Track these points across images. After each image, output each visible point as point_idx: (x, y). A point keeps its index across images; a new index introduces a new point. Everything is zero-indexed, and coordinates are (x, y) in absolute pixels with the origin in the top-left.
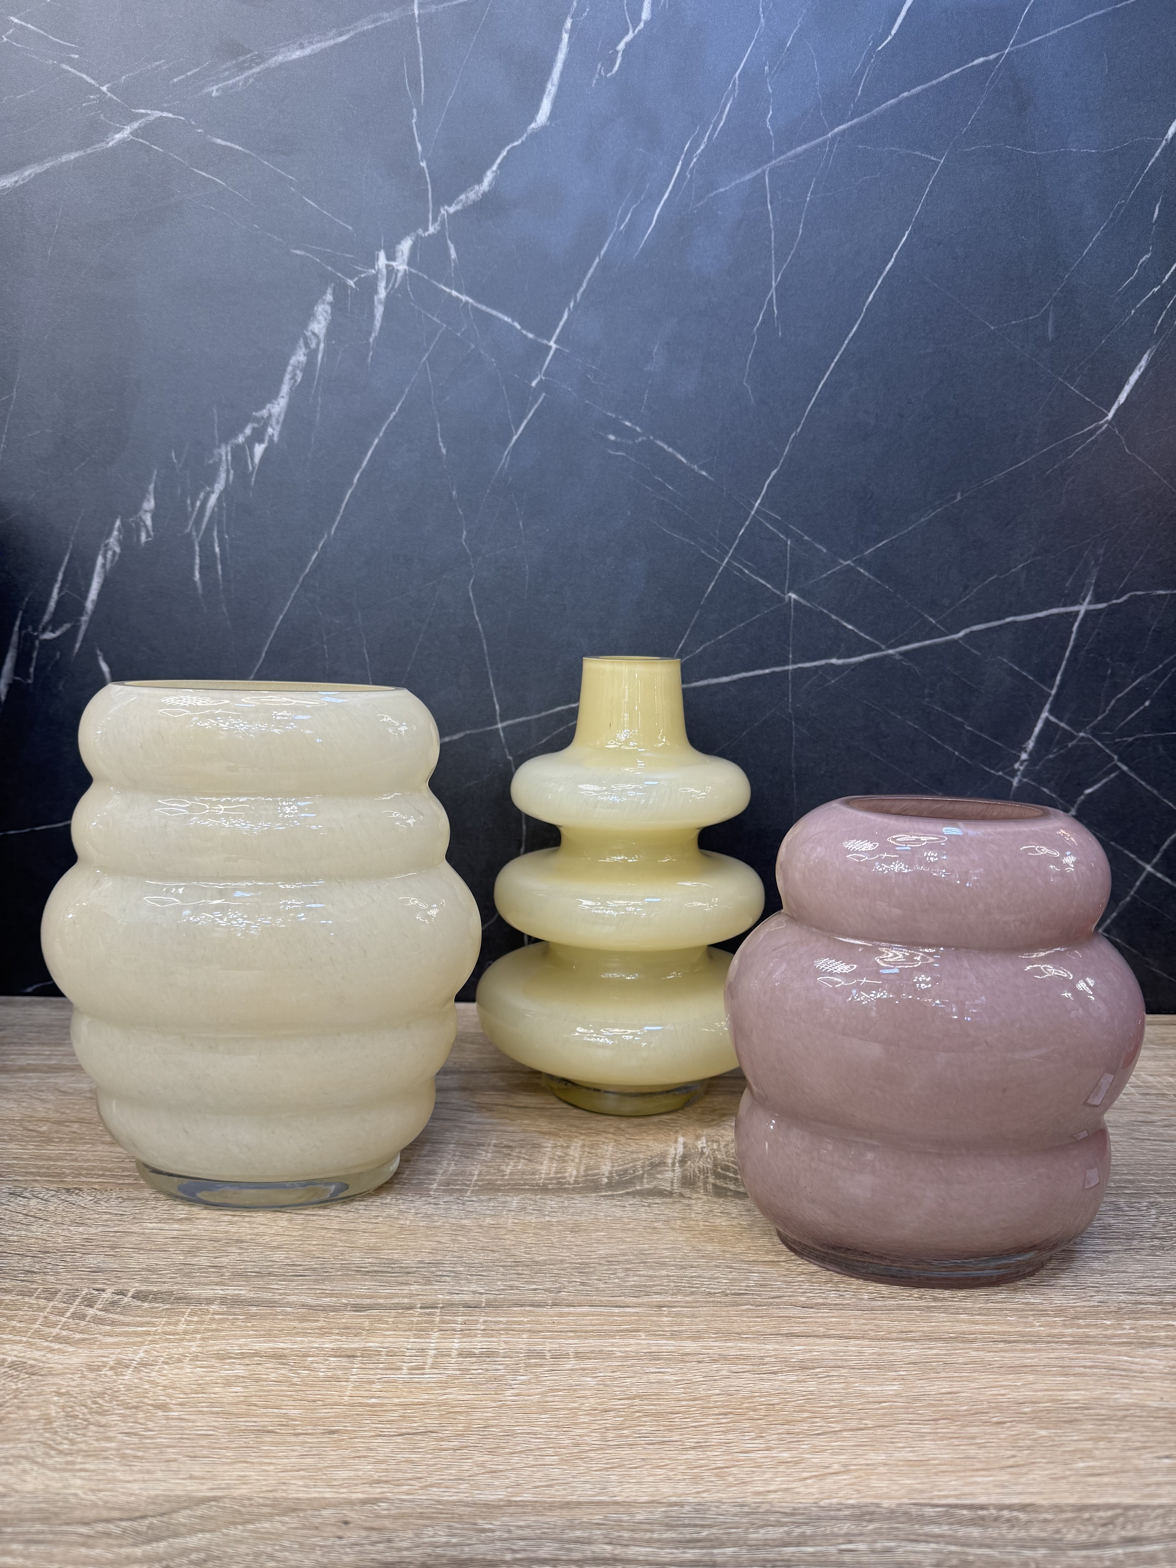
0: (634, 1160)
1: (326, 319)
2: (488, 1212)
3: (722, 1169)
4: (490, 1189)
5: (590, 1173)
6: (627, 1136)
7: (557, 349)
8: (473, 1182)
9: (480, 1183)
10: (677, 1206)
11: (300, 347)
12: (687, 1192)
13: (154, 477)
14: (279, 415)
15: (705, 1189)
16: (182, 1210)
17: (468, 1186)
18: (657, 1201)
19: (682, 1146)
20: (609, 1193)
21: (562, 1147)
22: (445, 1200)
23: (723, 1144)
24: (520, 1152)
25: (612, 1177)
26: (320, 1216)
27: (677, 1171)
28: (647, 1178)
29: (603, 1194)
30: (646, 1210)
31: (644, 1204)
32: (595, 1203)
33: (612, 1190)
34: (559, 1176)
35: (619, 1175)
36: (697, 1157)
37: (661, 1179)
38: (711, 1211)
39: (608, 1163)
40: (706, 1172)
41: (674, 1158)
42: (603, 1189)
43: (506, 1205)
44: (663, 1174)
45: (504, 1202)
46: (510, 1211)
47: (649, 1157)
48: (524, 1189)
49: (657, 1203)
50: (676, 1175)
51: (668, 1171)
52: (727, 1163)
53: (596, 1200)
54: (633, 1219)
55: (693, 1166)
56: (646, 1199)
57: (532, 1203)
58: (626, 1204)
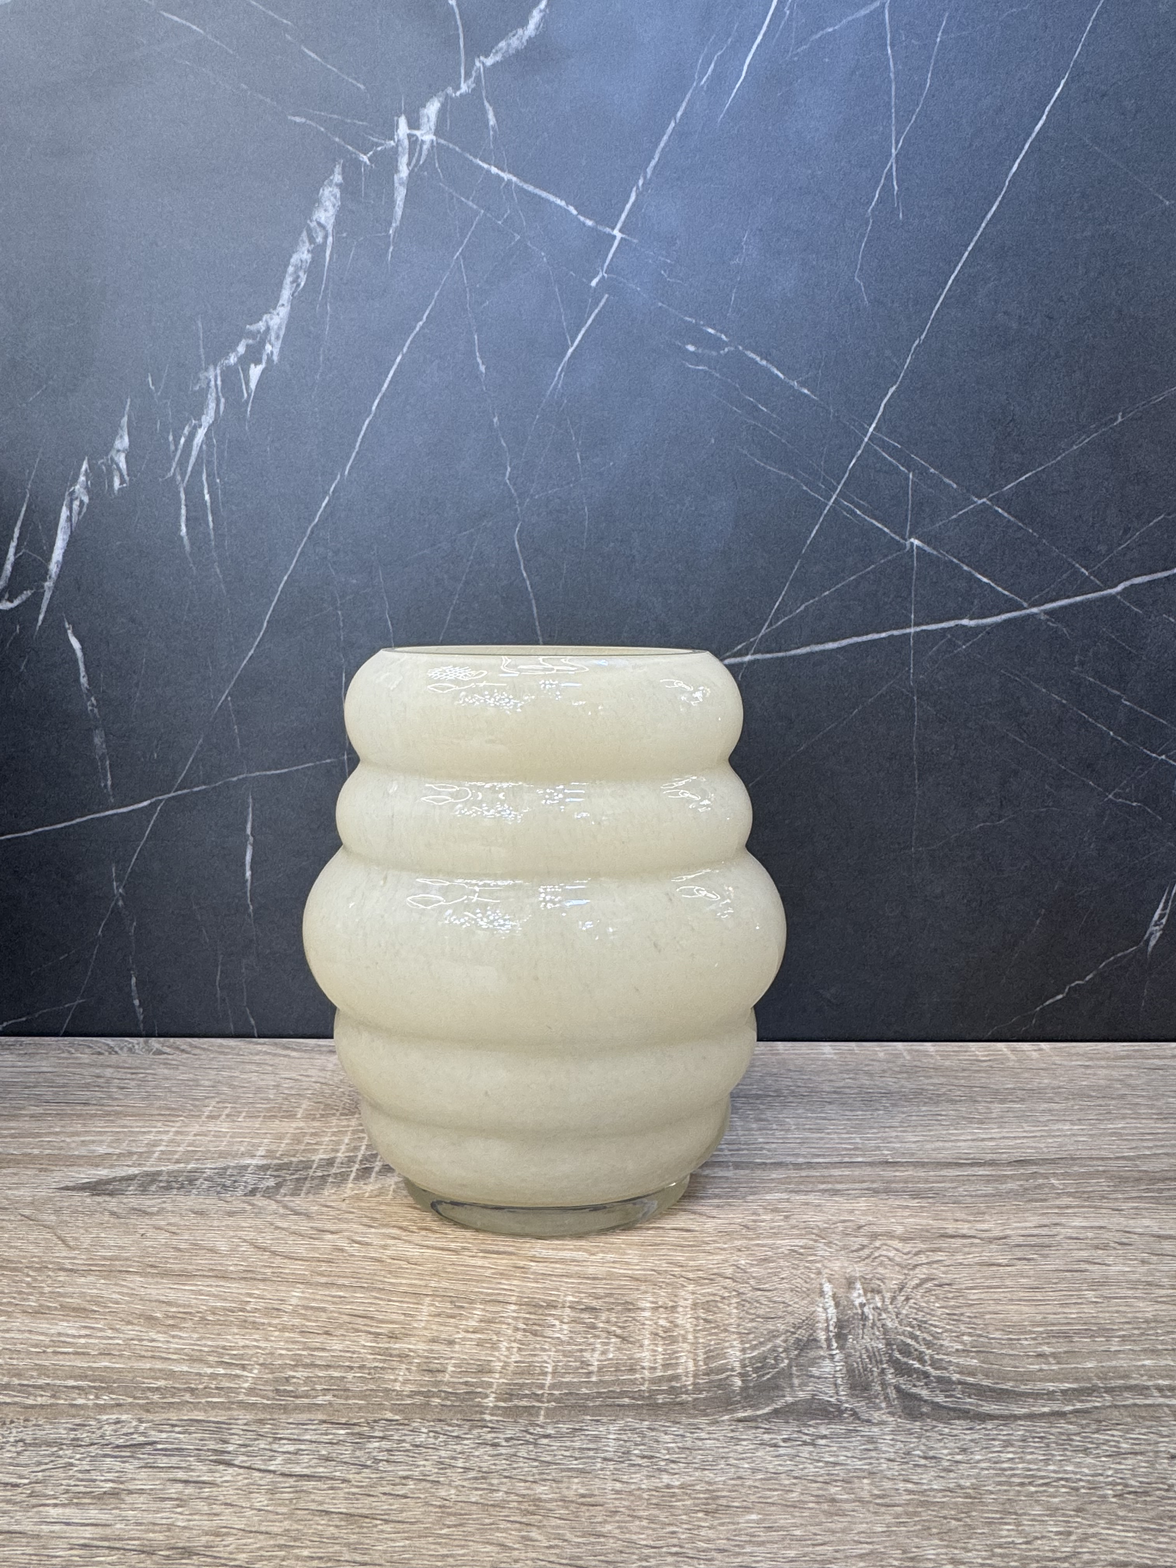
0: (773, 1335)
1: (334, 207)
2: (574, 1464)
3: (901, 1352)
4: (573, 1407)
5: (714, 1365)
6: (752, 1282)
7: (623, 240)
8: (546, 1392)
9: (557, 1393)
10: (856, 1441)
11: (303, 241)
12: (861, 1407)
13: (127, 408)
14: (279, 329)
15: (887, 1398)
16: (109, 1471)
17: (540, 1398)
18: (824, 1431)
19: (832, 1303)
20: (749, 1413)
21: (666, 1308)
22: (509, 1433)
24: (608, 1322)
25: (746, 1374)
26: (320, 1478)
27: (837, 1358)
28: (798, 1376)
29: (741, 1415)
30: (810, 1453)
31: (805, 1438)
32: (732, 1438)
33: (751, 1406)
34: (670, 1372)
35: (756, 1370)
36: (858, 1327)
37: (819, 1378)
38: (908, 1453)
39: (735, 1343)
40: (878, 1358)
41: (827, 1330)
42: (739, 1402)
43: (600, 1445)
44: (820, 1367)
45: (596, 1438)
46: (605, 1459)
47: (792, 1330)
48: (623, 1406)
49: (824, 1437)
50: (838, 1368)
51: (823, 1358)
52: (902, 1338)
53: (732, 1431)
54: (796, 1478)
55: (857, 1346)
56: (805, 1425)
57: (638, 1440)
58: (779, 1439)
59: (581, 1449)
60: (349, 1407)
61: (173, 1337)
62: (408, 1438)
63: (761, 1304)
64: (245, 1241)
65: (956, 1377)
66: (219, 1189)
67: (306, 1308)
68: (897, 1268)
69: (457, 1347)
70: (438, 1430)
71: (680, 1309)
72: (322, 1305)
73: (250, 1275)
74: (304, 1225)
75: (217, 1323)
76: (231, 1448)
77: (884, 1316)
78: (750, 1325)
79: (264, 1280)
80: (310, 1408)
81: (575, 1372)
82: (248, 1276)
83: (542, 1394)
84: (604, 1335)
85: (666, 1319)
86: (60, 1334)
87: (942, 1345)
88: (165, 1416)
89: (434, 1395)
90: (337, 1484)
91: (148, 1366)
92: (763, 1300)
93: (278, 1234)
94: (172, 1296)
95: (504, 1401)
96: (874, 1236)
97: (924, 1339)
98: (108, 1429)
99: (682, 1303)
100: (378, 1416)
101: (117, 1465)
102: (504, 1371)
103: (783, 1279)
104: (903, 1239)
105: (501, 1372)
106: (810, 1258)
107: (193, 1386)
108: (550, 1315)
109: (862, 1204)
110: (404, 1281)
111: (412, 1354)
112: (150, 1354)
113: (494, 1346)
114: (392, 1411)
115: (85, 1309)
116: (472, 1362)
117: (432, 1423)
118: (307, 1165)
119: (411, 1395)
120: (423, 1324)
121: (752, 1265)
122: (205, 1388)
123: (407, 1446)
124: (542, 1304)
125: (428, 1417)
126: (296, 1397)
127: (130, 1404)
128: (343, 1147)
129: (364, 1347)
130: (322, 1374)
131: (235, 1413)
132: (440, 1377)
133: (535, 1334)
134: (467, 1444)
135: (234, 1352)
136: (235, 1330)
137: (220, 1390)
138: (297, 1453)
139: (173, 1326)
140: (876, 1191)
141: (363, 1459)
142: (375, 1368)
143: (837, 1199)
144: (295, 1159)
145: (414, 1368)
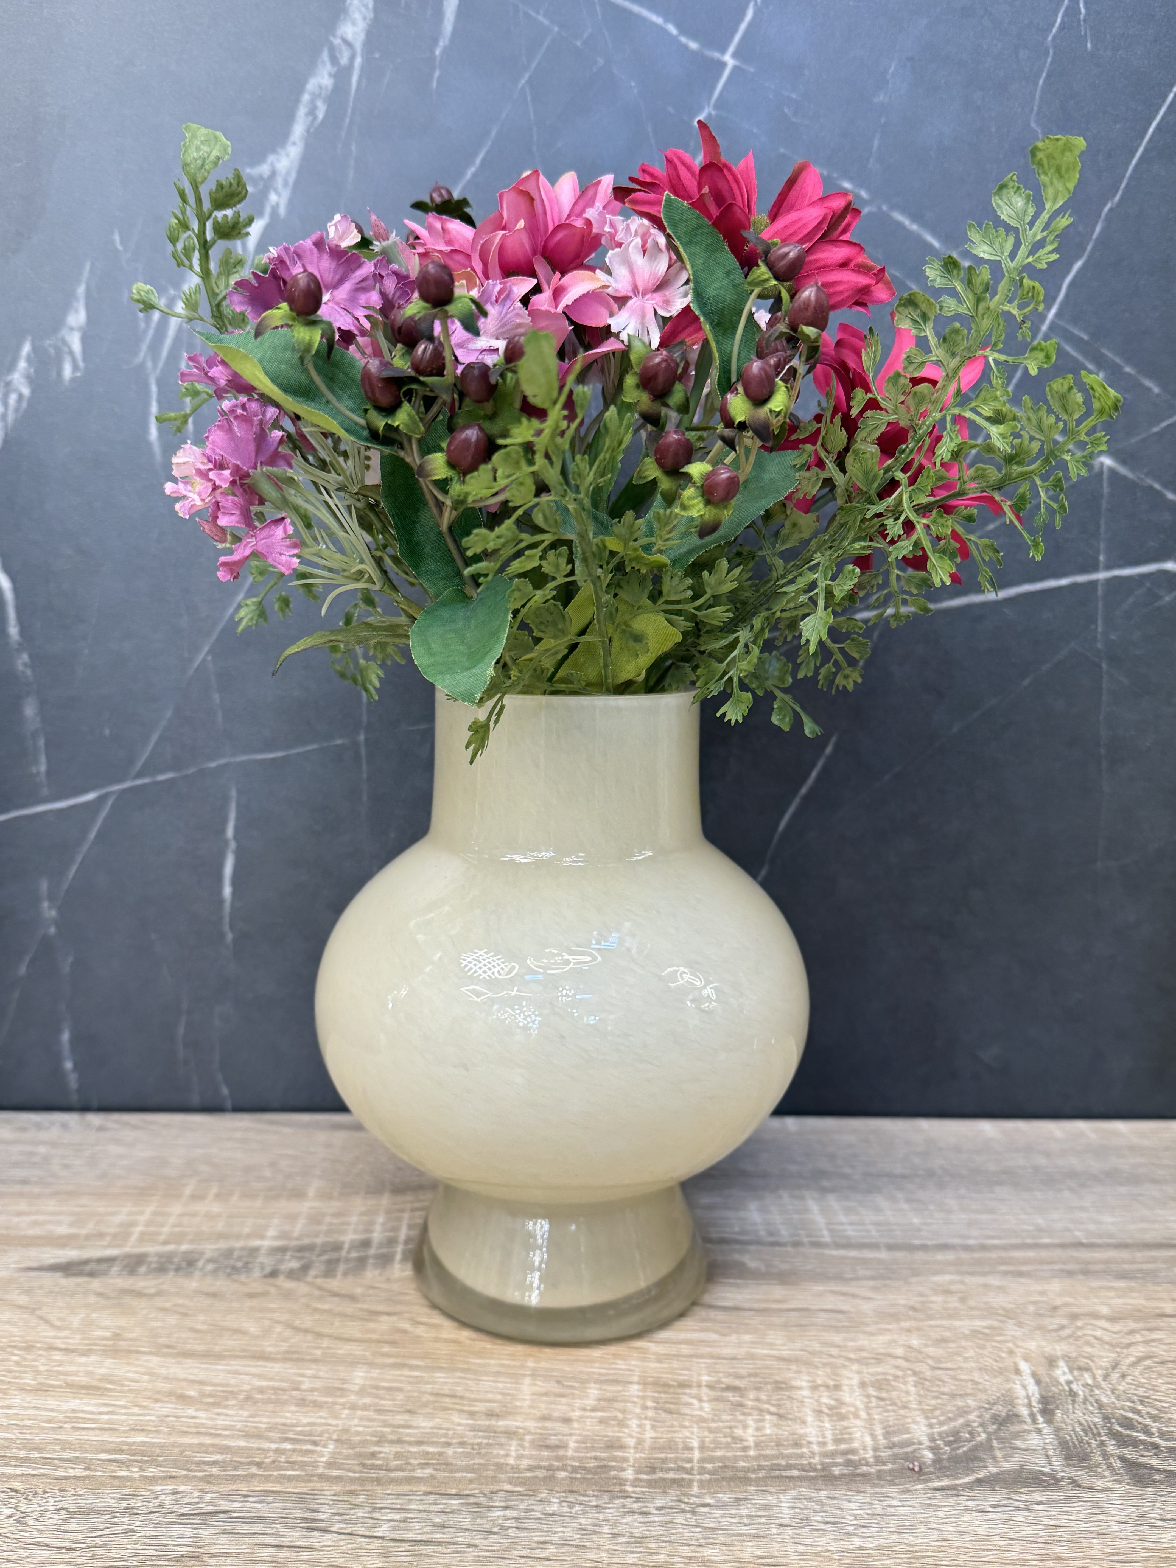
0: (963, 1412)
1: (365, 19)
2: (744, 1530)
3: (1121, 1425)
4: (732, 1479)
5: (896, 1439)
6: (930, 1362)
7: (735, 68)
8: (696, 1465)
9: (709, 1466)
10: (1077, 1507)
11: (323, 63)
12: (1080, 1475)
13: (86, 273)
14: (288, 173)
15: (1110, 1467)
16: (181, 1536)
17: (689, 1471)
18: (1038, 1497)
19: (1032, 1381)
20: (946, 1482)
21: (827, 1386)
22: (659, 1503)
23: (1099, 1373)
24: (758, 1400)
25: (938, 1448)
26: (439, 1543)
27: (1045, 1431)
28: (1000, 1449)
29: (937, 1484)
30: (1026, 1517)
31: (1017, 1504)
32: (930, 1505)
33: (948, 1476)
34: (843, 1447)
35: (948, 1443)
36: (1067, 1403)
37: (1026, 1450)
38: (1142, 1517)
39: (918, 1419)
40: (1095, 1431)
41: (1030, 1405)
42: (931, 1473)
43: (771, 1513)
44: (1025, 1440)
45: (766, 1507)
46: (782, 1526)
47: (987, 1406)
48: (792, 1477)
49: (1040, 1503)
50: (1048, 1441)
51: (1029, 1432)
52: (1122, 1412)
53: (930, 1498)
54: (1011, 1539)
55: (1068, 1421)
56: (1015, 1492)
57: (817, 1507)
58: (986, 1505)
59: (750, 1517)
60: (458, 1481)
61: (218, 1414)
62: (537, 1508)
63: (944, 1382)
64: (278, 1322)
66: (228, 1270)
67: (377, 1388)
68: (1107, 1347)
69: (575, 1425)
70: (571, 1499)
71: (845, 1388)
72: (395, 1385)
73: (295, 1356)
74: (349, 1308)
75: (269, 1401)
76: (322, 1516)
78: (933, 1402)
79: (315, 1361)
80: (410, 1481)
81: (727, 1446)
82: (291, 1357)
83: (692, 1468)
84: (755, 1413)
85: (830, 1397)
86: (74, 1411)
87: (1170, 1418)
88: (234, 1487)
89: (558, 1469)
90: (462, 1548)
91: (196, 1441)
92: (947, 1379)
93: (317, 1316)
94: (202, 1376)
95: (647, 1474)
96: (1074, 1317)
97: (1148, 1413)
98: (168, 1500)
99: (846, 1382)
100: (494, 1488)
101: (189, 1532)
102: (639, 1446)
103: (966, 1358)
104: (1113, 1319)
105: (635, 1448)
106: (999, 1338)
107: (257, 1460)
108: (685, 1394)
109: (1055, 1286)
111: (521, 1431)
112: (195, 1430)
113: (622, 1424)
114: (510, 1483)
115: (98, 1388)
116: (597, 1438)
117: (563, 1494)
118: (337, 1247)
119: (531, 1469)
120: (527, 1403)
121: (926, 1346)
122: (274, 1462)
123: (539, 1515)
124: (671, 1383)
125: (557, 1489)
126: (390, 1470)
127: (186, 1476)
128: (378, 1228)
129: (459, 1424)
130: (414, 1449)
131: (318, 1485)
132: (561, 1453)
133: (670, 1412)
134: (610, 1512)
135: (299, 1429)
136: (293, 1408)
137: (292, 1464)
138: (404, 1521)
139: (215, 1405)
140: (1070, 1274)
141: (487, 1527)
142: (478, 1444)
143: (1023, 1280)
144: (319, 1241)
145: (527, 1444)
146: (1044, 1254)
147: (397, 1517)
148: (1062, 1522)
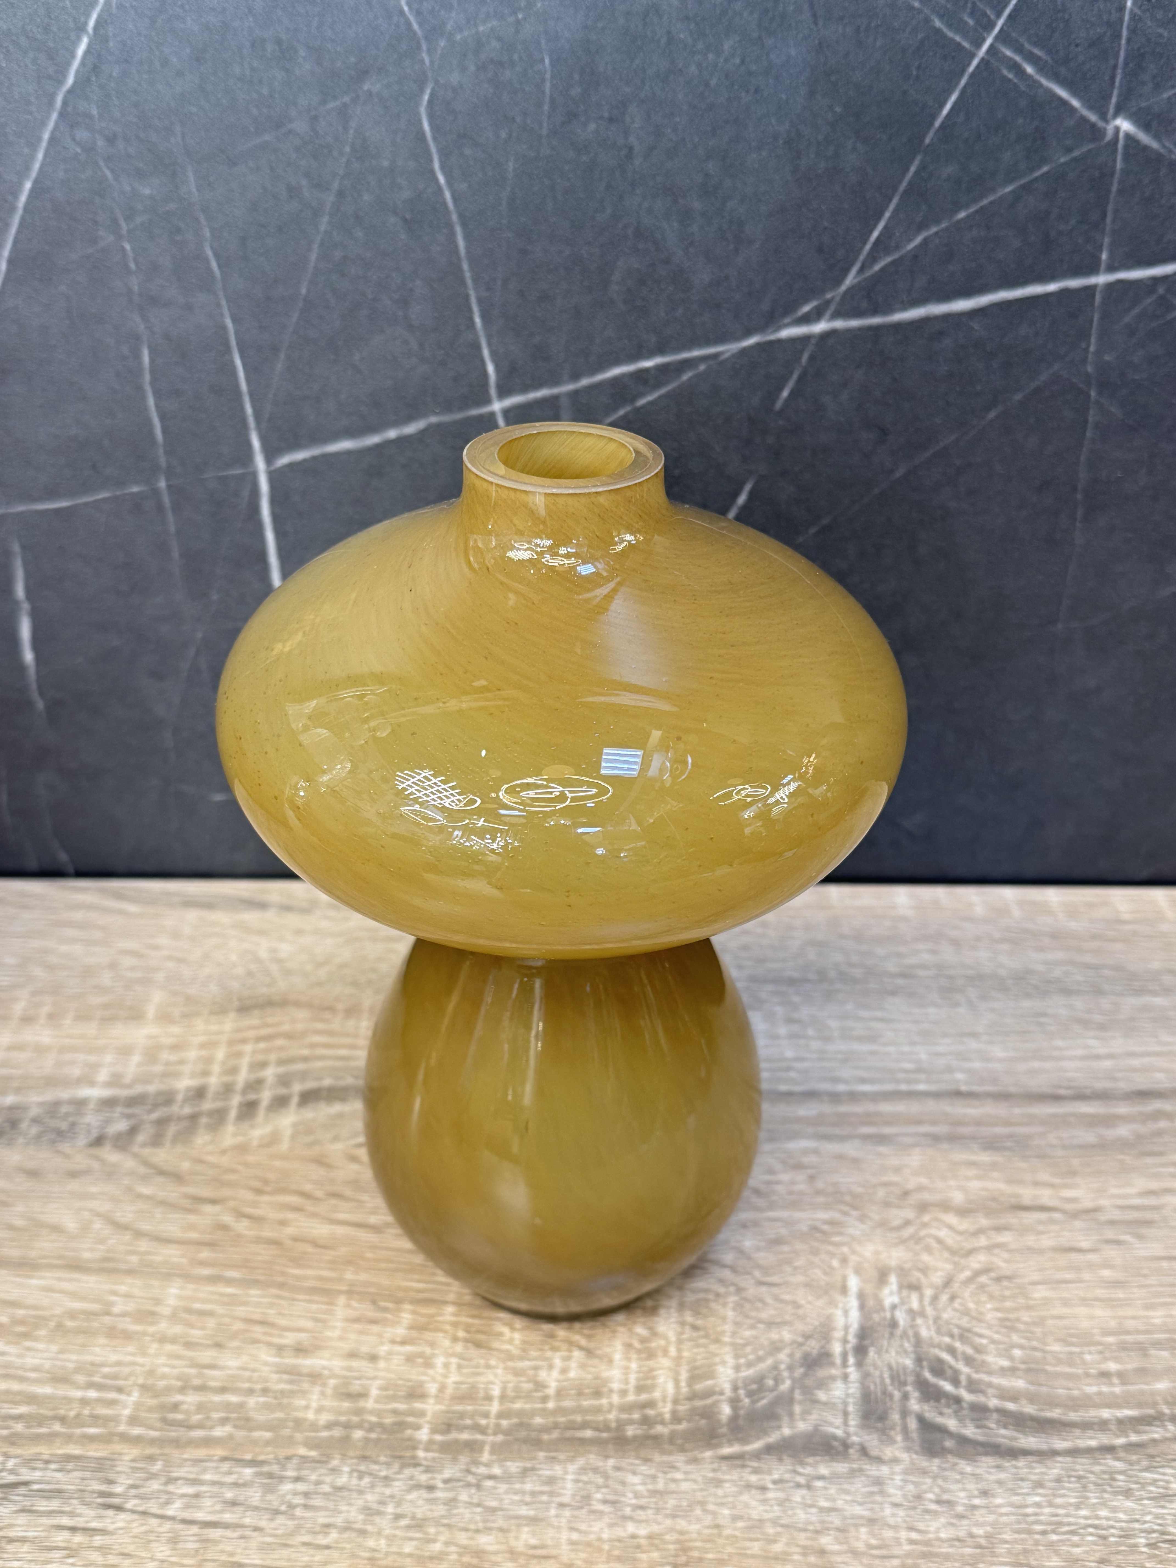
0: (775, 1348)
2: (524, 1511)
3: (932, 1370)
4: (525, 1441)
5: (699, 1387)
6: (758, 1275)
8: (492, 1421)
9: (505, 1423)
10: (858, 1483)
12: (872, 1440)
15: (905, 1431)
17: (484, 1430)
18: (823, 1470)
19: (856, 1303)
20: (736, 1448)
22: (447, 1474)
23: (928, 1292)
24: (570, 1332)
25: (738, 1399)
26: (226, 1526)
27: (852, 1378)
28: (800, 1402)
29: (726, 1451)
30: (803, 1498)
31: (799, 1478)
32: (713, 1479)
33: (740, 1441)
34: (644, 1397)
35: (750, 1394)
36: (884, 1337)
37: (825, 1404)
38: (919, 1497)
39: (727, 1358)
40: (902, 1378)
41: (845, 1341)
42: (724, 1435)
43: (555, 1487)
44: (828, 1390)
45: (551, 1480)
46: (562, 1505)
47: (800, 1340)
48: (584, 1439)
49: (821, 1478)
50: (851, 1391)
51: (835, 1378)
53: (714, 1470)
54: (782, 1526)
55: (879, 1363)
56: (803, 1464)
57: (600, 1481)
58: (767, 1480)
59: (533, 1494)
60: (255, 1442)
61: (29, 1349)
62: (328, 1479)
63: (765, 1303)
64: (98, 1215)
65: (993, 1403)
66: (52, 1136)
67: (189, 1311)
68: (946, 1255)
69: (382, 1364)
70: (362, 1468)
72: (208, 1307)
73: (111, 1265)
74: (172, 1192)
75: (80, 1331)
76: (119, 1489)
77: (919, 1321)
78: (748, 1333)
79: (130, 1272)
80: (208, 1442)
81: (528, 1395)
82: (107, 1266)
83: (487, 1427)
84: (564, 1347)
87: (983, 1362)
88: (37, 1450)
89: (355, 1426)
90: (247, 1533)
92: (769, 1300)
93: (138, 1206)
95: (442, 1433)
96: (923, 1207)
97: (964, 1353)
100: (289, 1452)
102: (441, 1395)
103: (796, 1269)
104: (963, 1212)
105: (436, 1397)
106: (837, 1239)
107: (62, 1412)
109: (915, 1158)
110: (310, 1272)
111: (326, 1372)
113: (428, 1364)
114: (306, 1446)
116: (401, 1382)
117: (355, 1461)
118: (170, 1099)
119: (329, 1426)
120: (337, 1333)
121: (758, 1249)
122: (77, 1416)
123: (328, 1489)
125: (350, 1453)
126: (190, 1427)
128: (216, 1068)
129: (266, 1364)
130: (217, 1398)
131: (118, 1447)
132: (361, 1404)
133: (478, 1345)
134: (398, 1486)
135: (106, 1370)
136: (102, 1340)
137: (96, 1419)
138: (197, 1496)
139: (26, 1336)
140: (936, 1139)
141: (276, 1504)
142: (282, 1392)
143: (882, 1149)
144: (151, 1088)
145: (329, 1391)
146: (914, 1108)
147: (190, 1490)
148: (840, 1504)
